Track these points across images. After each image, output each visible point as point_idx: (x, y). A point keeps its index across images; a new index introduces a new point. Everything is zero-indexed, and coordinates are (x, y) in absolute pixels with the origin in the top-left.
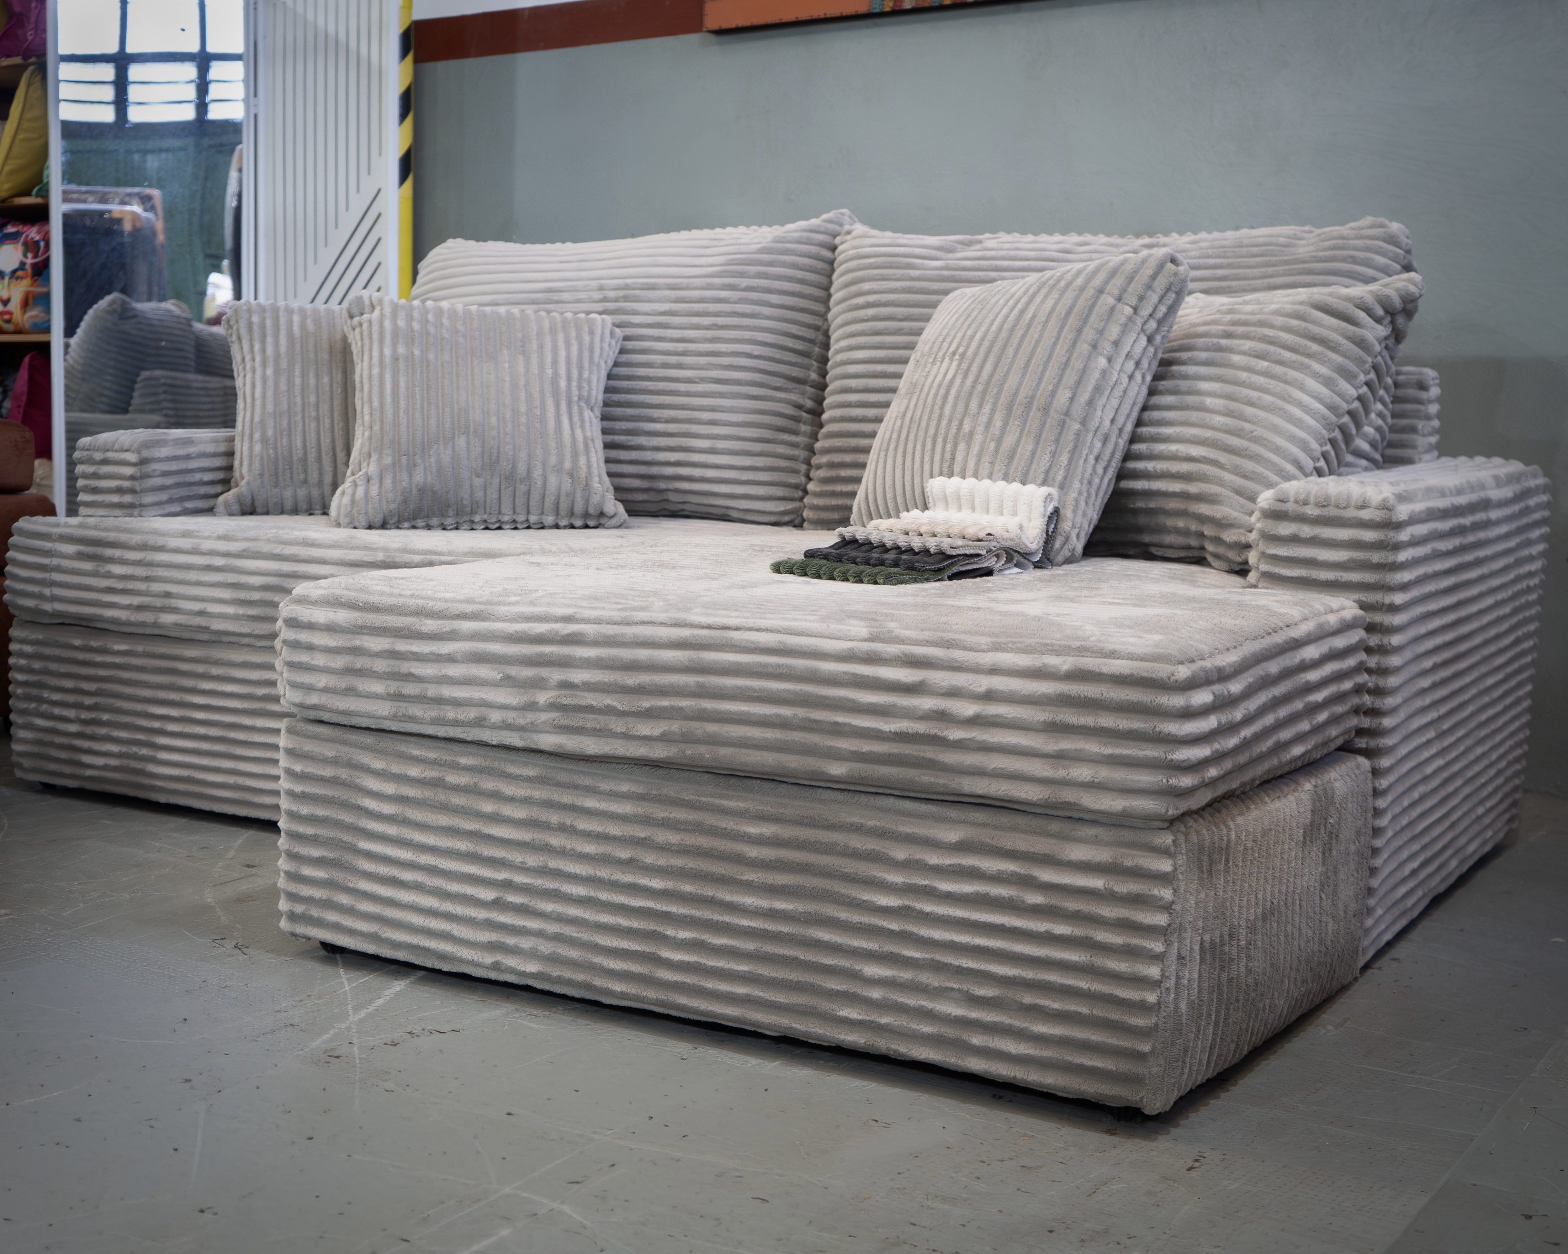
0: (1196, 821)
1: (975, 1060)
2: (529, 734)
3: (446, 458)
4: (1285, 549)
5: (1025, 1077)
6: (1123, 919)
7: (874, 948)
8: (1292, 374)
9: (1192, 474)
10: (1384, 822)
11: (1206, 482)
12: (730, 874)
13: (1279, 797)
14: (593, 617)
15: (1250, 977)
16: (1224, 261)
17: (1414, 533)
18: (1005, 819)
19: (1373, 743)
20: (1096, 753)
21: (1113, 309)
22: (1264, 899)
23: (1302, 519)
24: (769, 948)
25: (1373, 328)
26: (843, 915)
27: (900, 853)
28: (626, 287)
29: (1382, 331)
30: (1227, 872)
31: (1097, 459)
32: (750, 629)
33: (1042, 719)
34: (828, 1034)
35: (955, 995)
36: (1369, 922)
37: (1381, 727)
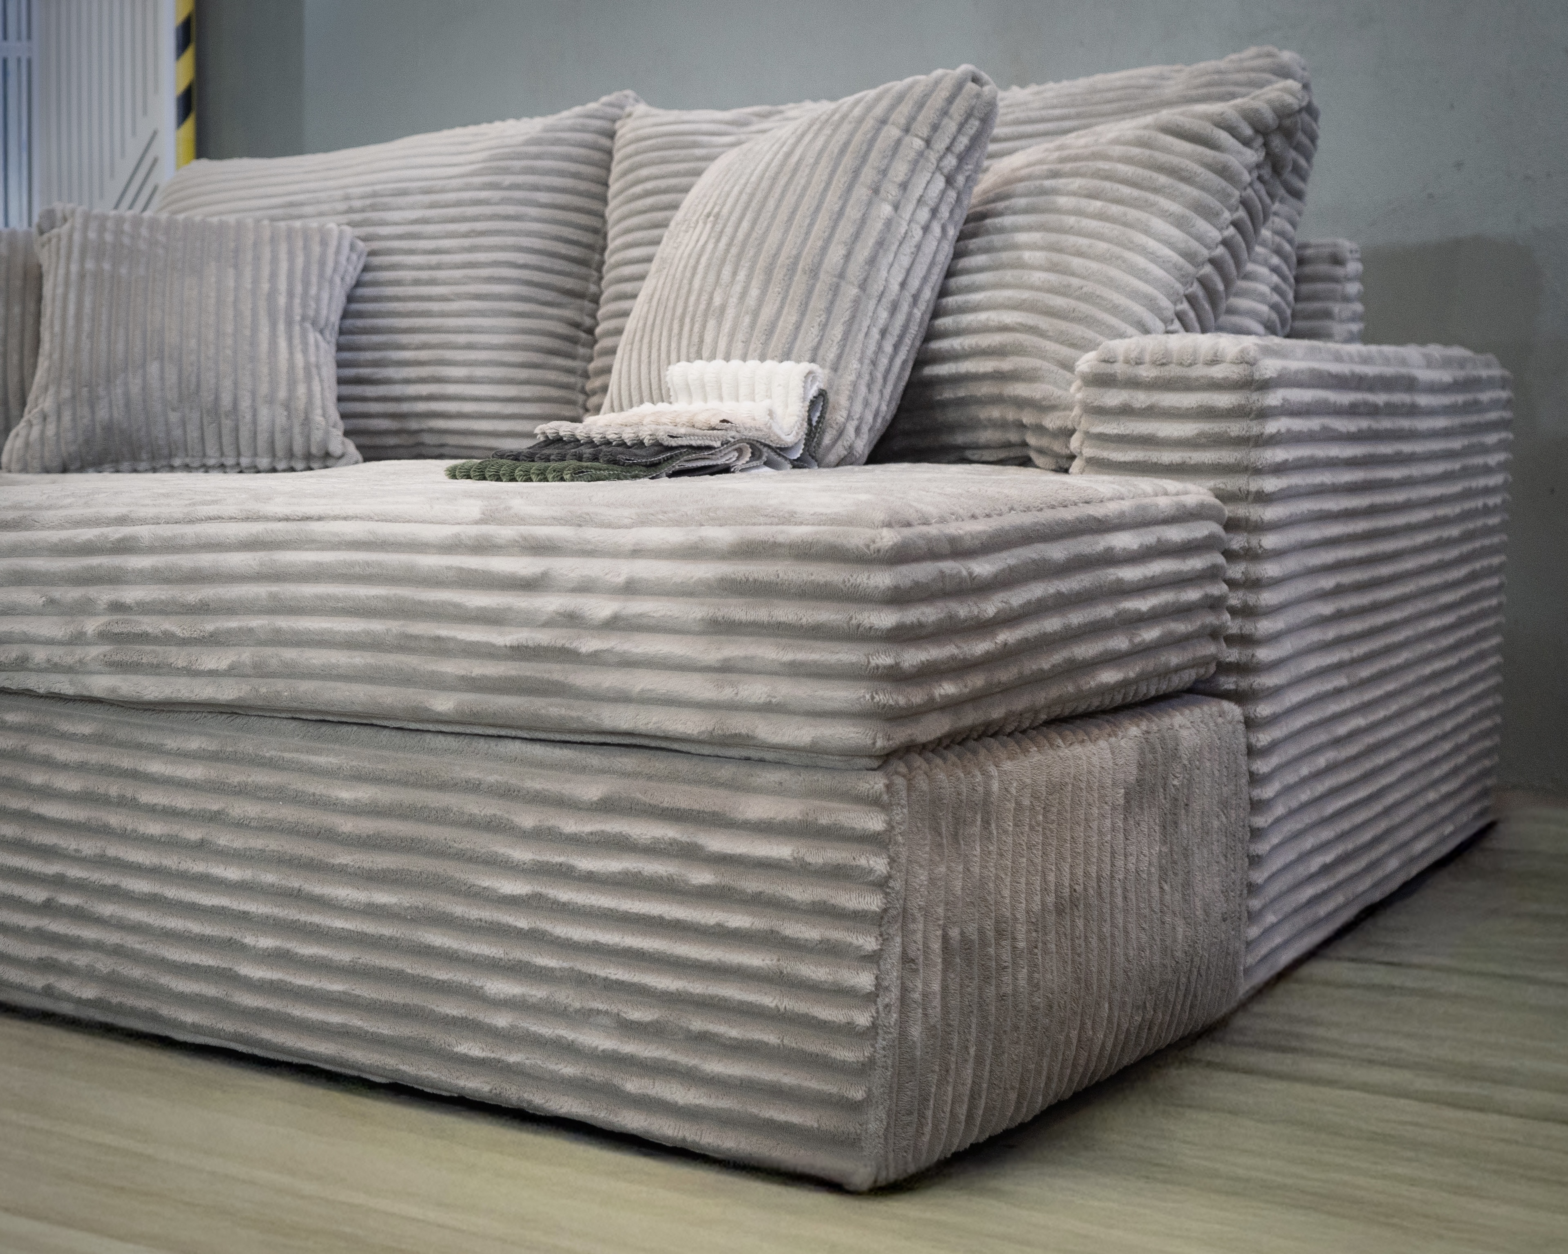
0: (928, 761)
1: (632, 1113)
2: (80, 677)
3: (135, 389)
4: (1115, 425)
5: (697, 1139)
6: (819, 902)
7: (497, 956)
8: (1133, 214)
9: (1006, 346)
10: (1268, 792)
11: (1023, 355)
12: (321, 857)
13: (1083, 741)
14: (150, 515)
15: (1036, 994)
16: (1073, 111)
17: (1288, 397)
18: (660, 764)
19: (1244, 683)
20: (773, 661)
21: (899, 142)
22: (1059, 885)
23: (1134, 383)
24: (368, 958)
25: (1239, 152)
26: (459, 909)
27: (527, 819)
28: (375, 195)
29: (1253, 156)
30: (987, 837)
31: (884, 333)
32: (336, 518)
33: (699, 615)
34: (443, 1078)
35: (606, 1021)
36: (1254, 932)
37: (1254, 660)
